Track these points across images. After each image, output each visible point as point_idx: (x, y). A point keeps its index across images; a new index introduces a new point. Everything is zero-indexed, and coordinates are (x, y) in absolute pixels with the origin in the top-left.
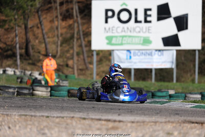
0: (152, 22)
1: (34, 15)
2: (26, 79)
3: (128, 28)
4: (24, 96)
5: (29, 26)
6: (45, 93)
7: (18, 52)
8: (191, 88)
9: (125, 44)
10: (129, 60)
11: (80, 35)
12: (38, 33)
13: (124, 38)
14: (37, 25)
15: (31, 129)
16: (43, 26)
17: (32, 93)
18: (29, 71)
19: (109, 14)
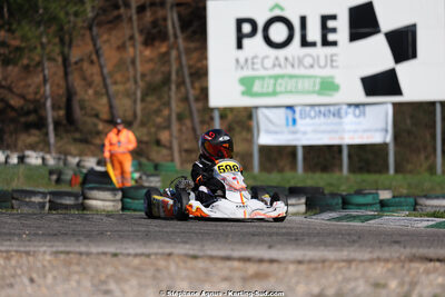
0: (340, 43)
1: (83, 35)
2: (68, 175)
3: (286, 59)
4: (64, 212)
5: (73, 59)
6: (111, 204)
7: (50, 115)
8: (427, 185)
9: (281, 93)
10: (291, 128)
11: (183, 77)
12: (92, 75)
13: (280, 81)
14: (90, 56)
15: (79, 282)
16: (102, 60)
17: (82, 204)
18: (74, 156)
19: (245, 29)
